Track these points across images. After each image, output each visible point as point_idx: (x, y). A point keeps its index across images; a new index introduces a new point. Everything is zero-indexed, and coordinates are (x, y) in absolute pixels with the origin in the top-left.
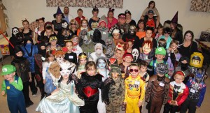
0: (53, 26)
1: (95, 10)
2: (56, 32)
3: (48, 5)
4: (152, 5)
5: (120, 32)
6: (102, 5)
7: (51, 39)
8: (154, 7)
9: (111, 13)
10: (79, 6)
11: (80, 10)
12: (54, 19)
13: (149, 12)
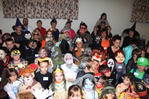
0: (13, 38)
1: (54, 22)
2: (18, 45)
3: (6, 17)
4: (104, 17)
5: (83, 41)
6: (59, 17)
7: (13, 53)
8: (105, 19)
9: (69, 24)
10: (37, 17)
11: (40, 21)
12: (14, 31)
13: (102, 23)
